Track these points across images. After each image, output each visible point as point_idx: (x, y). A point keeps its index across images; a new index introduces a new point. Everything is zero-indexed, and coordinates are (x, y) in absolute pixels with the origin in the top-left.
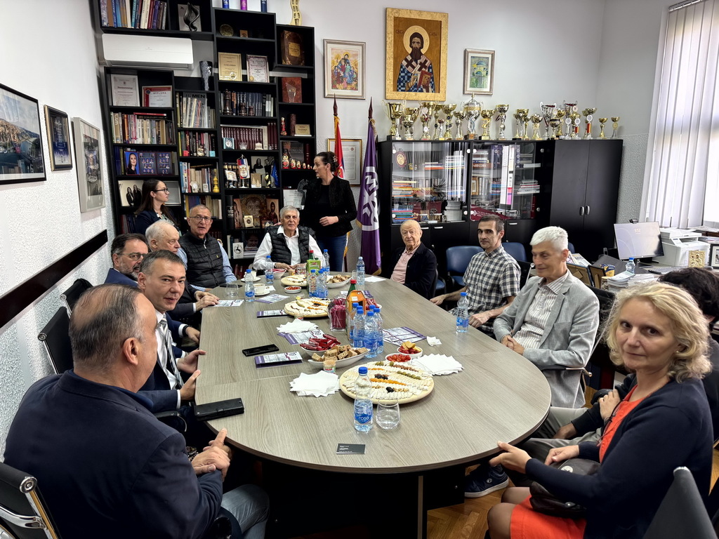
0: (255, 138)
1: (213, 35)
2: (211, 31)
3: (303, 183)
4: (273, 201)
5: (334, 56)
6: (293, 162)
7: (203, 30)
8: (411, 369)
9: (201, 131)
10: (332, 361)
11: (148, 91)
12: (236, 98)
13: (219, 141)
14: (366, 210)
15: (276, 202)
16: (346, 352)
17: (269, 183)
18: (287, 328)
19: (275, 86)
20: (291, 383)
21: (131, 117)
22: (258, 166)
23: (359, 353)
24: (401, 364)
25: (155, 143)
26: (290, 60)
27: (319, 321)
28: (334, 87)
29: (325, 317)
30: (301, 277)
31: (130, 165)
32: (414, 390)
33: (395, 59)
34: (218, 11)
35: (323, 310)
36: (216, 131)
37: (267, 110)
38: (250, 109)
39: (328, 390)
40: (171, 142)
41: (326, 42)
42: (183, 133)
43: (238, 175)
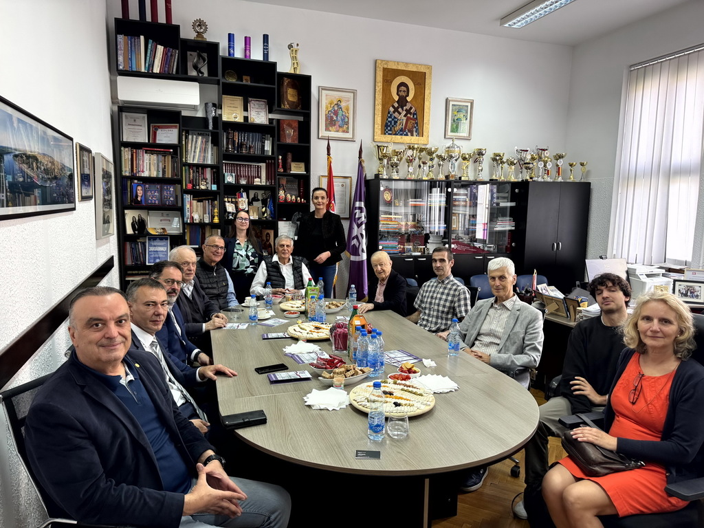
0: (254, 173)
1: (219, 81)
2: (217, 76)
3: (297, 215)
4: (269, 231)
5: (328, 102)
6: (289, 196)
7: (209, 75)
8: (413, 387)
9: (204, 166)
10: (341, 378)
11: (156, 129)
12: (237, 137)
13: (221, 177)
14: (355, 242)
15: (272, 233)
16: (353, 370)
17: (266, 215)
18: (292, 349)
19: (274, 127)
20: (305, 398)
21: (140, 152)
22: (255, 199)
23: (364, 372)
24: (403, 382)
25: (161, 176)
26: (288, 104)
27: (321, 344)
28: (327, 129)
29: (327, 340)
30: (298, 303)
31: (137, 196)
32: (419, 405)
33: (383, 106)
34: (224, 59)
35: (325, 333)
36: (219, 167)
37: (266, 149)
38: (250, 147)
39: (340, 404)
40: (176, 175)
41: (320, 89)
42: (187, 168)
43: (237, 208)
